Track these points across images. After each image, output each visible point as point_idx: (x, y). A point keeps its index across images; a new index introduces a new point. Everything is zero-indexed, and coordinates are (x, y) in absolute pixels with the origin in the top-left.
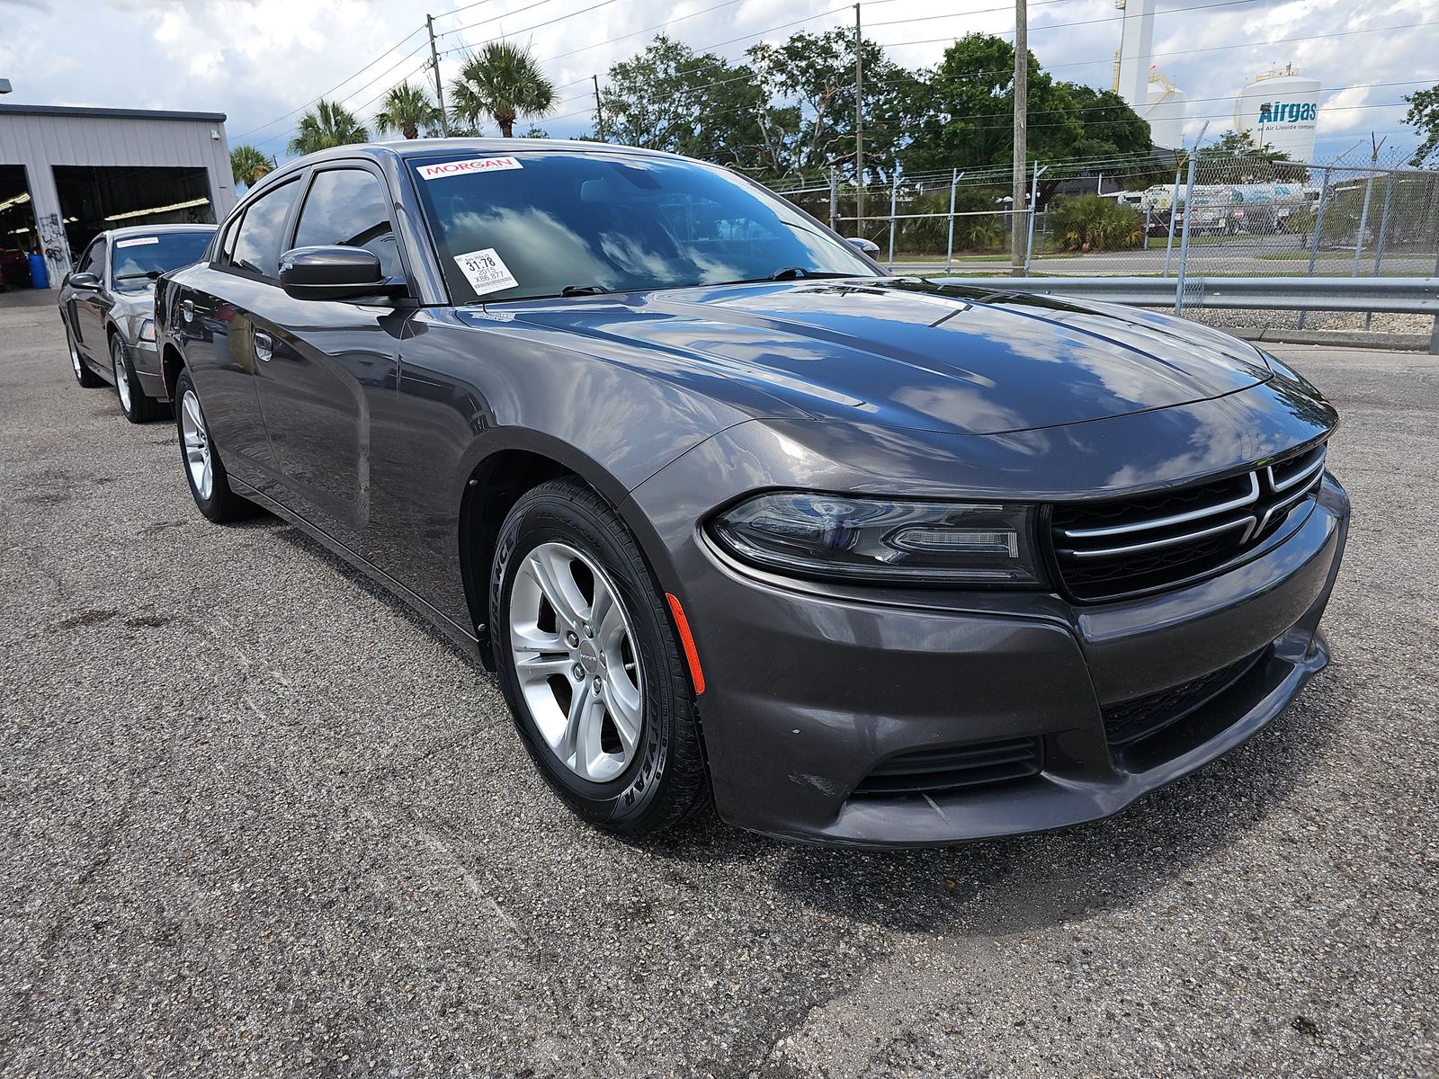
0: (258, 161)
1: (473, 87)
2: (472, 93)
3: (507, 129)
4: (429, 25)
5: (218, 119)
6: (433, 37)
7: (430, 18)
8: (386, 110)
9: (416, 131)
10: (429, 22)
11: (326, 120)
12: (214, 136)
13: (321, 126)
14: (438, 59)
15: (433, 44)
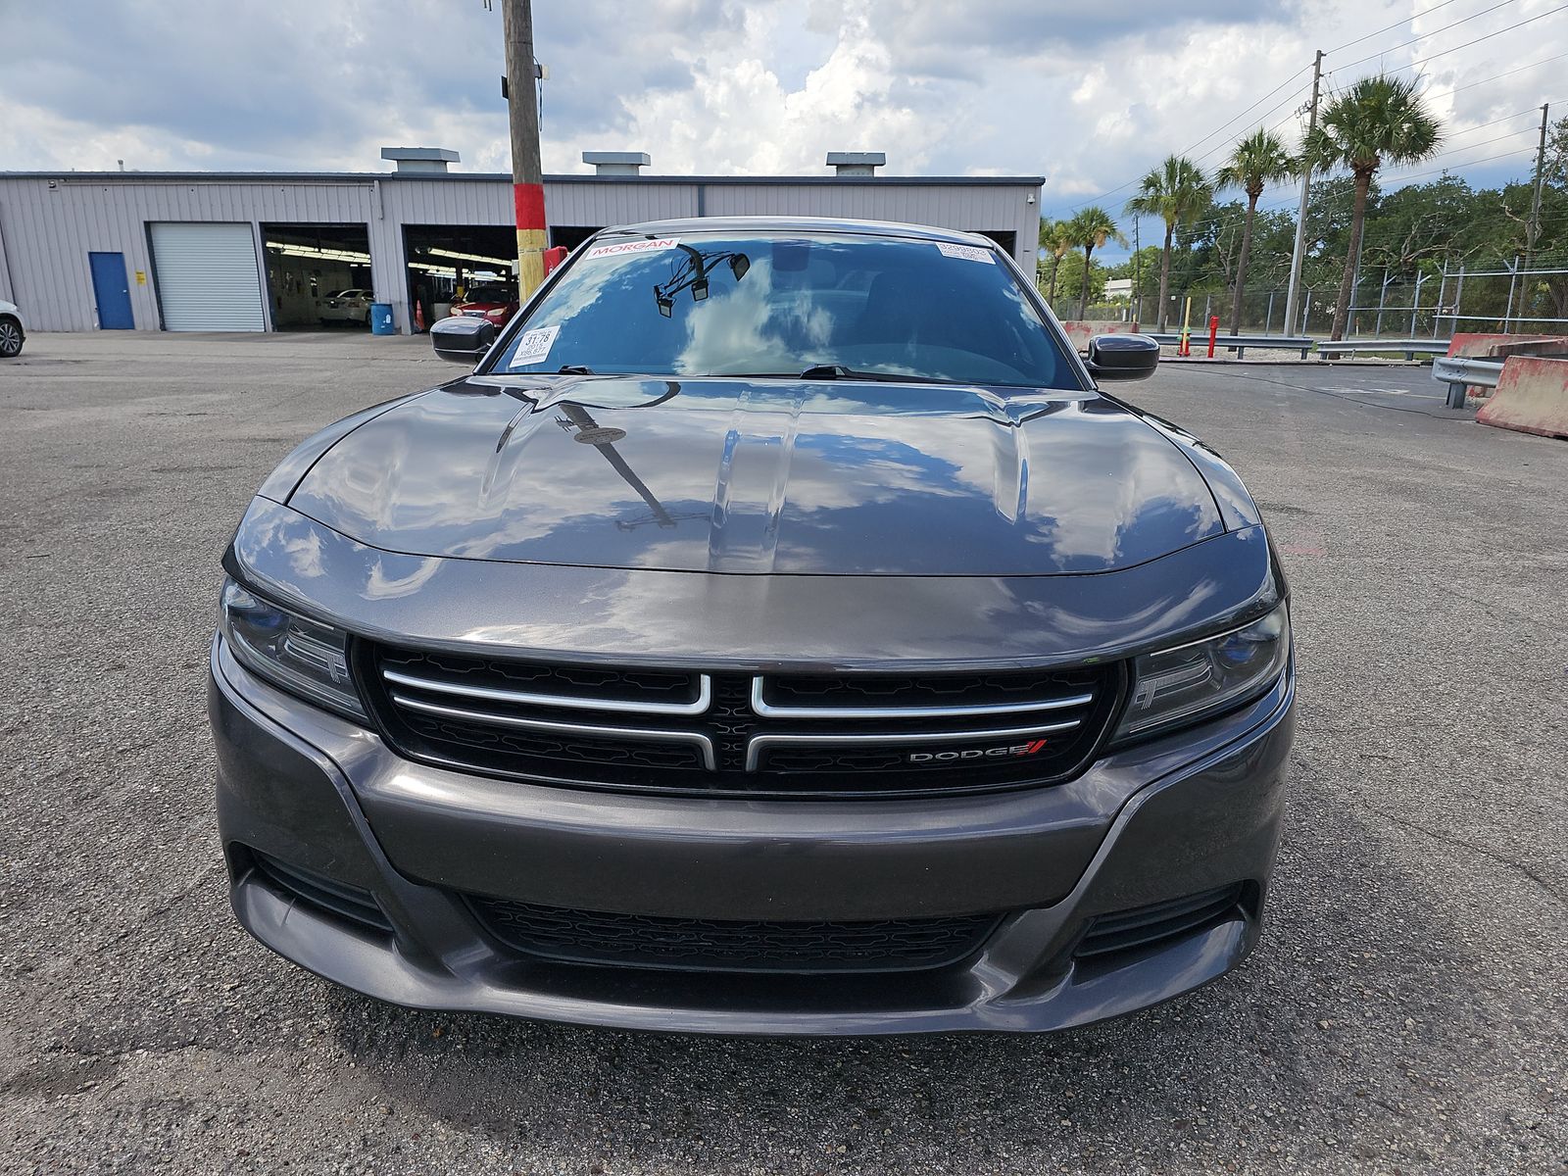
0: (1101, 223)
1: (1331, 132)
2: (1327, 139)
3: (1364, 180)
4: (1317, 64)
5: (1037, 183)
6: (1318, 75)
7: (1320, 54)
8: (1235, 165)
9: (1262, 185)
10: (1319, 59)
11: (1171, 178)
12: (1029, 201)
13: (1164, 184)
14: (1319, 101)
15: (1317, 85)
